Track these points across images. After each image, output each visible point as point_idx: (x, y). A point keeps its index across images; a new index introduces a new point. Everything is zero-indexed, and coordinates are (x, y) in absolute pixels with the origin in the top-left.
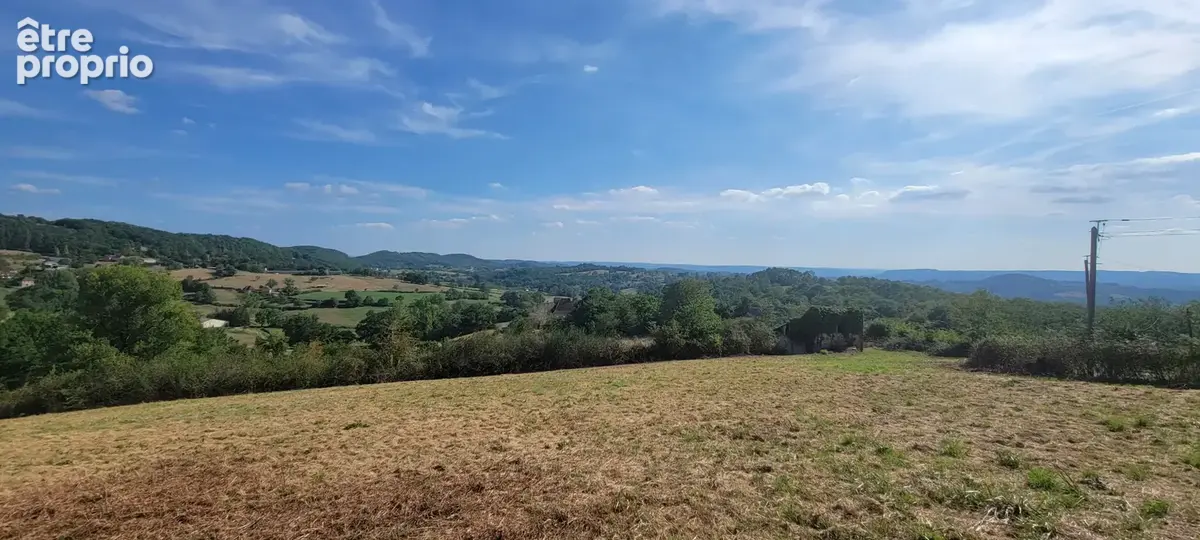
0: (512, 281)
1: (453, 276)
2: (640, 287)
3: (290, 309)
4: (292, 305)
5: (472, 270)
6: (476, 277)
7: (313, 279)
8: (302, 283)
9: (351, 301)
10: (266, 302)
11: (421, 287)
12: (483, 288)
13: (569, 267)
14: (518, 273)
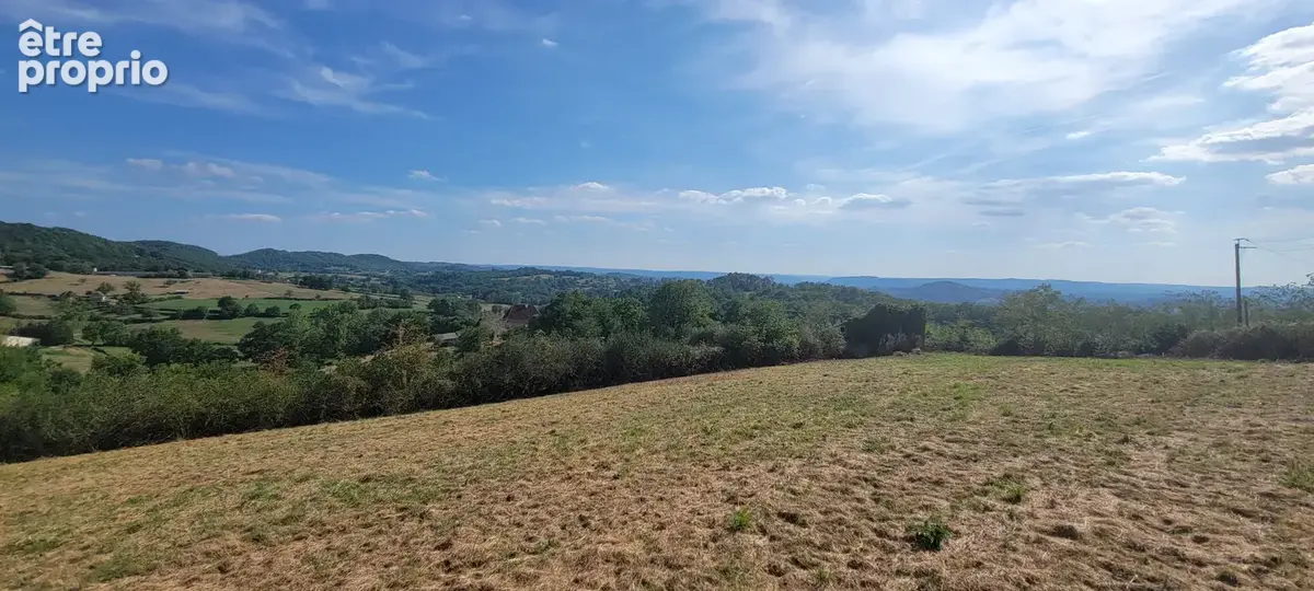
0: (440, 287)
1: (364, 280)
3: (135, 321)
4: (138, 316)
5: (387, 273)
6: (392, 281)
7: (169, 283)
8: (152, 288)
9: (226, 310)
10: (97, 313)
11: (324, 294)
12: (404, 295)
13: (507, 272)
14: (447, 277)
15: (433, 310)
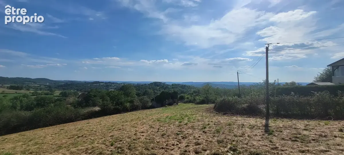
0: (65, 88)
2: (116, 88)
5: (48, 84)
6: (50, 87)
12: (51, 91)
13: (90, 83)
14: (69, 85)
15: (61, 95)
